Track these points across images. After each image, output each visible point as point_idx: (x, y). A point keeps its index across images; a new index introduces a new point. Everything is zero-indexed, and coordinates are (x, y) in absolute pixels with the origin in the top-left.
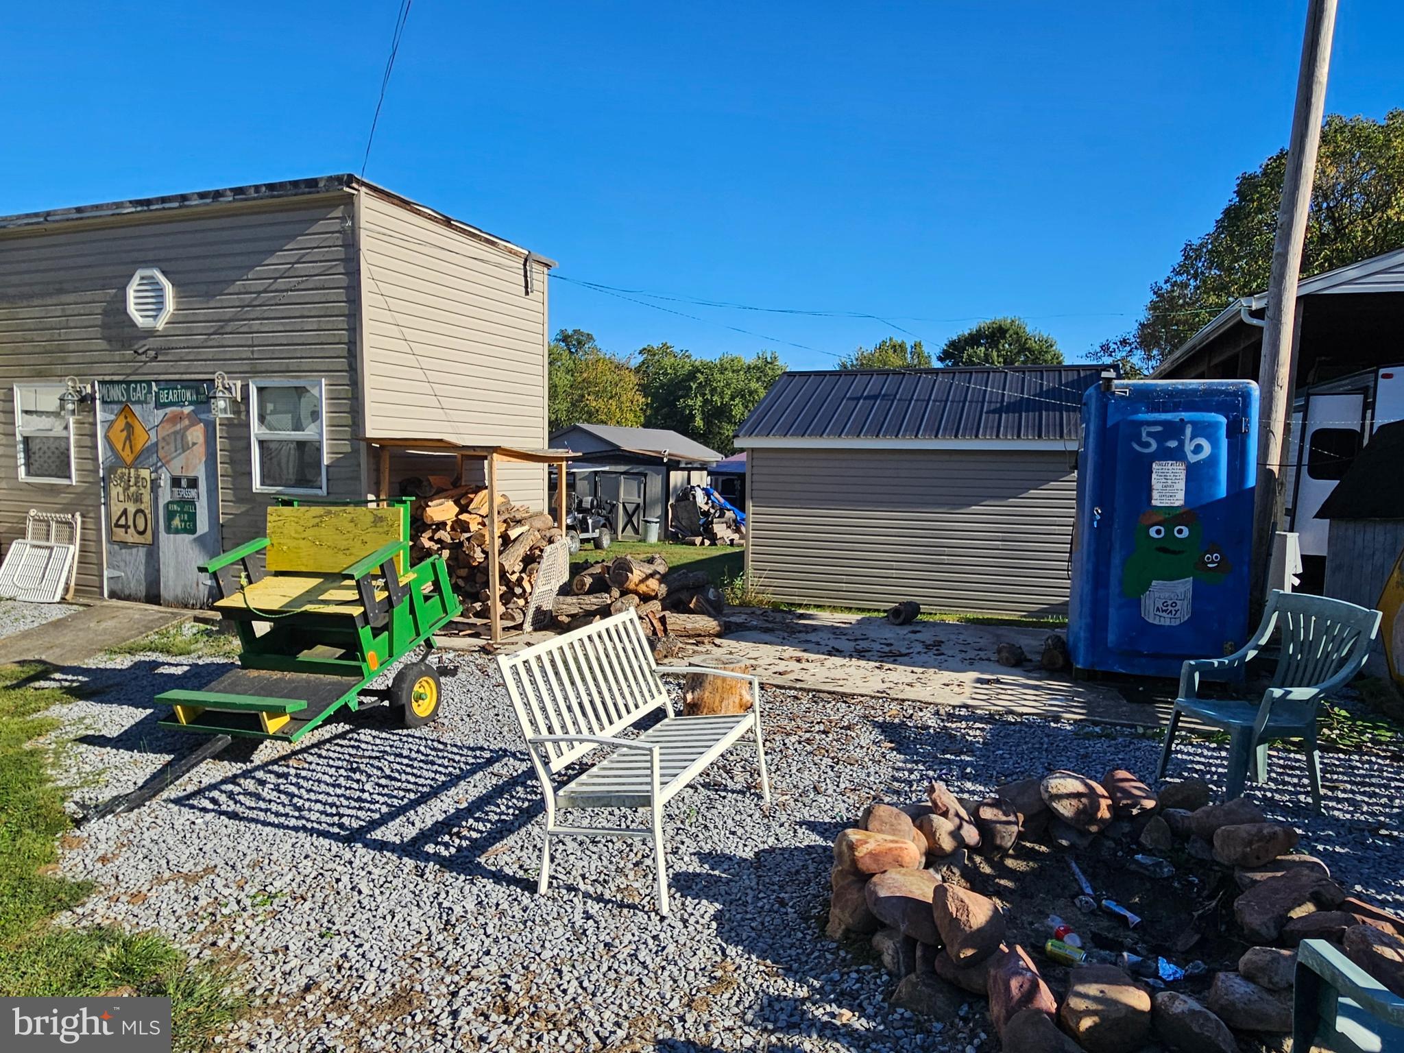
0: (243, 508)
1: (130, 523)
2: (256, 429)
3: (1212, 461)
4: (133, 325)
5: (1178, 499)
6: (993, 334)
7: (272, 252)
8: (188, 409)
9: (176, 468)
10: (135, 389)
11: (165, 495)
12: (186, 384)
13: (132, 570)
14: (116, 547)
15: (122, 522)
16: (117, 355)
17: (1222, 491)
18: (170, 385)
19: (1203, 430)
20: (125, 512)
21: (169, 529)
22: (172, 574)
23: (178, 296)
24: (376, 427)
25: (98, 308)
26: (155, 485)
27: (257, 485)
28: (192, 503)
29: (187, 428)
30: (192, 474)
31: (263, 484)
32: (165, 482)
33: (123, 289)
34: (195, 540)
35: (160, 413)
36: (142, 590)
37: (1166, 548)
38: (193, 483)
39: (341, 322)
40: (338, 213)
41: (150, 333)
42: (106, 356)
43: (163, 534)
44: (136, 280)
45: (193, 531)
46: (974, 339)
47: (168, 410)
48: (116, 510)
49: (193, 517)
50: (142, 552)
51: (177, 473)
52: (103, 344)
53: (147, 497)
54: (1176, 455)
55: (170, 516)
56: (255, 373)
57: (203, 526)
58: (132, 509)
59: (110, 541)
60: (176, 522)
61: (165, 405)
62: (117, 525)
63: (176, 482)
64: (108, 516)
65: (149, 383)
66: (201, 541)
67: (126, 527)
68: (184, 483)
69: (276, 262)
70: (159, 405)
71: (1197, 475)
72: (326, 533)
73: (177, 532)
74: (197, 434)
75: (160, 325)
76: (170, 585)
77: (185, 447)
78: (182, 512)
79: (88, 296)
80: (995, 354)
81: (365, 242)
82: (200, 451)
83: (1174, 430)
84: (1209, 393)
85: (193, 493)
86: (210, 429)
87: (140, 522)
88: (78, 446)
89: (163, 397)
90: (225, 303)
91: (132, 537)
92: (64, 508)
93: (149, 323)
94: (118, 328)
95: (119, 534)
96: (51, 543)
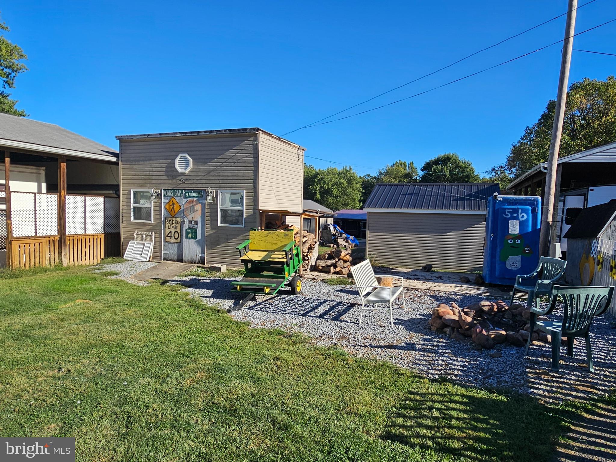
0: (214, 231)
1: (173, 235)
2: (220, 206)
3: (527, 220)
4: (177, 171)
5: (517, 232)
6: (445, 160)
7: (228, 150)
8: (195, 199)
9: (190, 218)
10: (176, 192)
11: (186, 227)
12: (195, 191)
13: (172, 251)
14: (167, 243)
15: (170, 235)
16: (170, 181)
17: (530, 229)
18: (190, 191)
19: (524, 211)
20: (171, 232)
21: (187, 238)
22: (187, 252)
23: (193, 163)
24: (263, 206)
25: (164, 165)
26: (182, 223)
27: (219, 224)
28: (196, 229)
29: (195, 205)
30: (196, 220)
31: (221, 223)
32: (186, 222)
33: (174, 160)
34: (196, 241)
35: (185, 200)
36: (176, 258)
37: (513, 246)
38: (196, 223)
39: (252, 173)
40: (252, 139)
41: (183, 174)
42: (167, 181)
43: (184, 240)
44: (179, 157)
45: (196, 238)
46: (436, 162)
47: (188, 199)
48: (168, 231)
49: (196, 234)
50: (176, 245)
51: (191, 219)
52: (165, 177)
53: (179, 227)
54: (516, 218)
55: (187, 233)
56: (220, 188)
57: (199, 236)
58: (173, 231)
59: (165, 241)
60: (190, 235)
61: (187, 198)
62: (167, 236)
63: (190, 222)
64: (164, 233)
65: (182, 190)
66: (198, 242)
67: (171, 237)
68: (193, 223)
69: (229, 154)
70: (185, 197)
71: (522, 224)
72: (269, 239)
73: (190, 238)
74: (198, 207)
75: (187, 172)
76: (187, 255)
77: (194, 211)
78: (192, 232)
79: (161, 161)
80: (445, 168)
81: (261, 148)
82: (199, 213)
83: (516, 211)
84: (526, 200)
85: (196, 226)
86: (203, 206)
87: (176, 237)
88: (154, 210)
89: (187, 195)
90: (210, 166)
91: (173, 240)
92: (148, 230)
93: (183, 171)
94: (172, 173)
95: (168, 239)
96: (144, 242)
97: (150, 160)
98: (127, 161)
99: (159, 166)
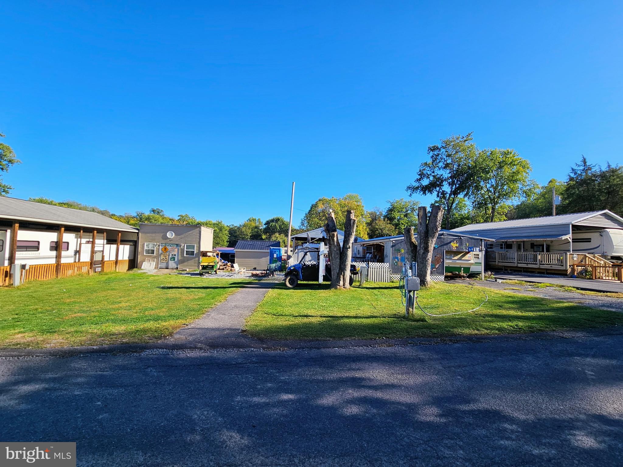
0: (182, 258)
2: (185, 249)
4: (167, 237)
5: (276, 257)
7: (190, 231)
8: (175, 247)
9: (172, 253)
10: (167, 244)
11: (171, 256)
12: (175, 244)
13: (164, 265)
16: (164, 240)
17: (279, 256)
18: (173, 244)
19: (277, 251)
21: (171, 260)
22: (170, 265)
23: (175, 235)
24: (202, 250)
25: (162, 235)
26: (169, 255)
27: (185, 255)
28: (175, 257)
33: (167, 233)
34: (174, 262)
35: (171, 247)
36: (165, 268)
38: (175, 255)
39: (198, 239)
40: (198, 228)
43: (170, 261)
44: (169, 232)
48: (162, 258)
49: (175, 259)
50: (166, 263)
52: (162, 239)
53: (167, 256)
55: (171, 259)
56: (186, 243)
57: (176, 260)
58: (164, 258)
59: (160, 262)
60: (172, 259)
64: (160, 259)
65: (169, 244)
69: (190, 233)
70: (171, 246)
72: (208, 259)
74: (176, 250)
75: (172, 238)
76: (170, 266)
77: (174, 251)
79: (161, 233)
81: (202, 231)
82: (176, 252)
86: (178, 249)
87: (166, 260)
88: (156, 251)
89: (171, 245)
90: (182, 236)
91: (164, 261)
92: (153, 258)
93: (170, 237)
94: (165, 238)
95: (162, 261)
96: (150, 262)
97: (155, 232)
98: (144, 233)
99: (159, 236)
